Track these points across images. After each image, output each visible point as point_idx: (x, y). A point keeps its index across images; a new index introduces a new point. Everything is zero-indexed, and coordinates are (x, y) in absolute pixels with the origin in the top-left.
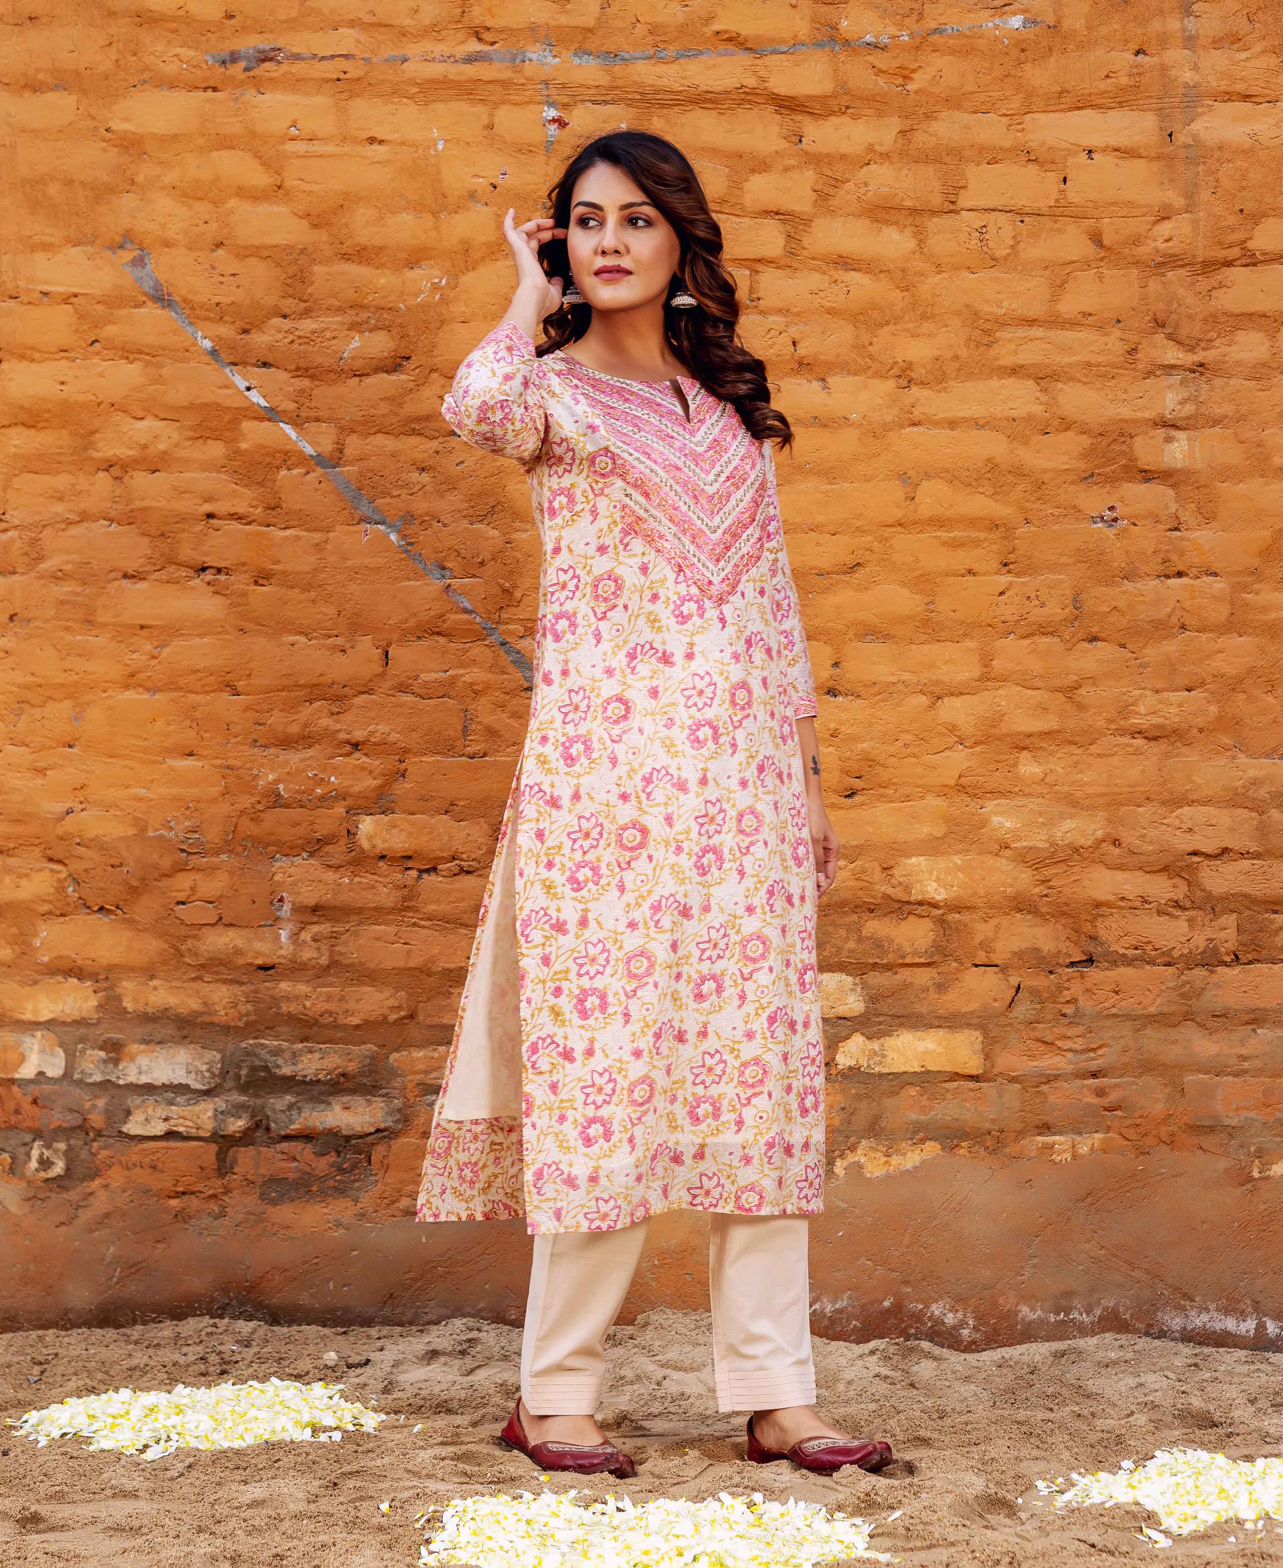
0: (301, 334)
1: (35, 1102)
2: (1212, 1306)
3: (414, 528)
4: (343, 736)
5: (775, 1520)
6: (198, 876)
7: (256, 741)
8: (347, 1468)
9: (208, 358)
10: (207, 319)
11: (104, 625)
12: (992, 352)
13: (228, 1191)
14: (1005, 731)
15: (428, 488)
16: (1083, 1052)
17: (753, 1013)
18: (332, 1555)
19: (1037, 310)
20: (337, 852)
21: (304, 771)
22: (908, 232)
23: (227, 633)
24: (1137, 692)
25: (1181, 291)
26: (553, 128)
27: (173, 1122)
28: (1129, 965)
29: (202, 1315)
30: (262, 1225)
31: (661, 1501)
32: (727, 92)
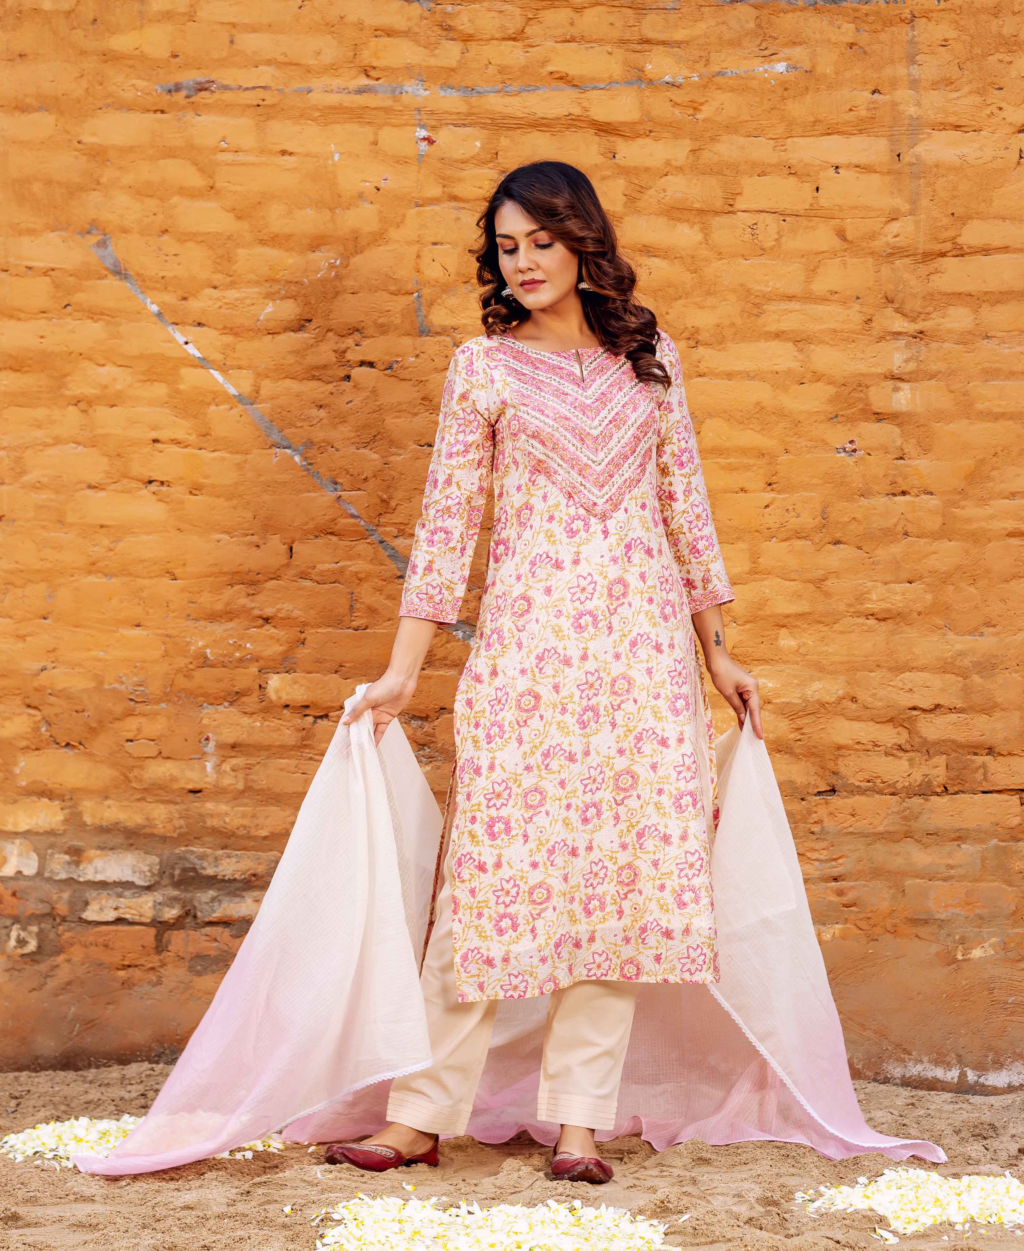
0: (227, 301)
1: (14, 894)
2: (925, 1059)
3: (313, 452)
4: (256, 612)
5: (590, 1221)
6: (143, 720)
7: (189, 615)
8: (257, 1180)
9: (155, 319)
10: (154, 289)
11: (72, 525)
12: (761, 321)
13: (163, 965)
14: (768, 613)
15: (325, 421)
16: (826, 861)
17: (625, 830)
18: (247, 1246)
19: (795, 289)
20: (251, 701)
21: (226, 639)
22: (697, 227)
23: (168, 532)
24: (870, 584)
25: (906, 276)
26: (424, 145)
27: (121, 911)
28: (863, 794)
29: (142, 1061)
30: (191, 991)
31: (503, 1207)
32: (558, 119)
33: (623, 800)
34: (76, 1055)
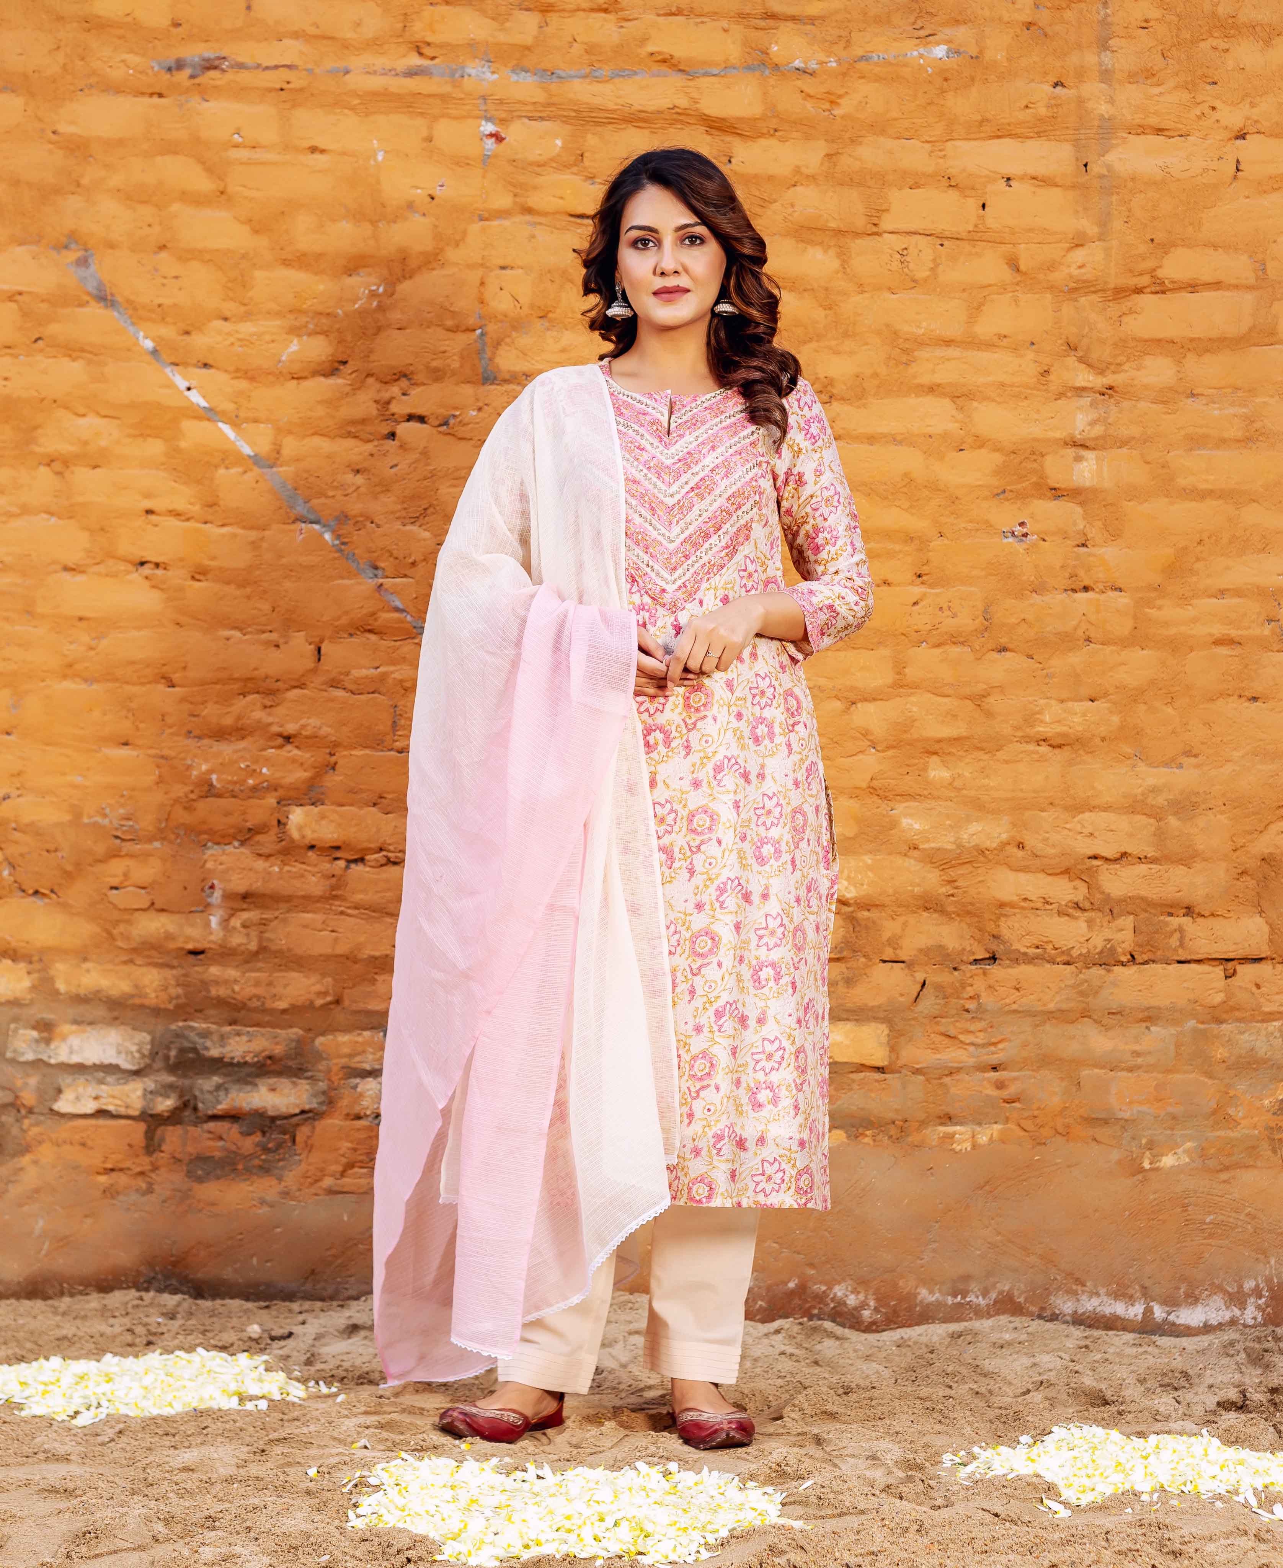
0: (240, 336)
2: (1102, 1291)
3: (348, 528)
4: (275, 729)
5: (690, 1488)
6: (127, 862)
7: (190, 732)
8: (274, 1436)
9: (149, 358)
10: (148, 319)
11: (43, 616)
12: (911, 371)
13: (155, 1168)
14: (916, 736)
15: (363, 490)
16: (983, 1046)
17: (701, 1007)
18: (263, 1518)
19: (954, 331)
20: (268, 842)
21: (236, 762)
22: (832, 252)
23: (164, 626)
24: (1042, 702)
25: (1093, 316)
26: (490, 143)
27: (103, 1101)
28: (1030, 963)
29: (128, 1288)
30: (189, 1202)
31: (580, 1470)
32: (660, 112)
33: (699, 969)
34: (45, 1280)
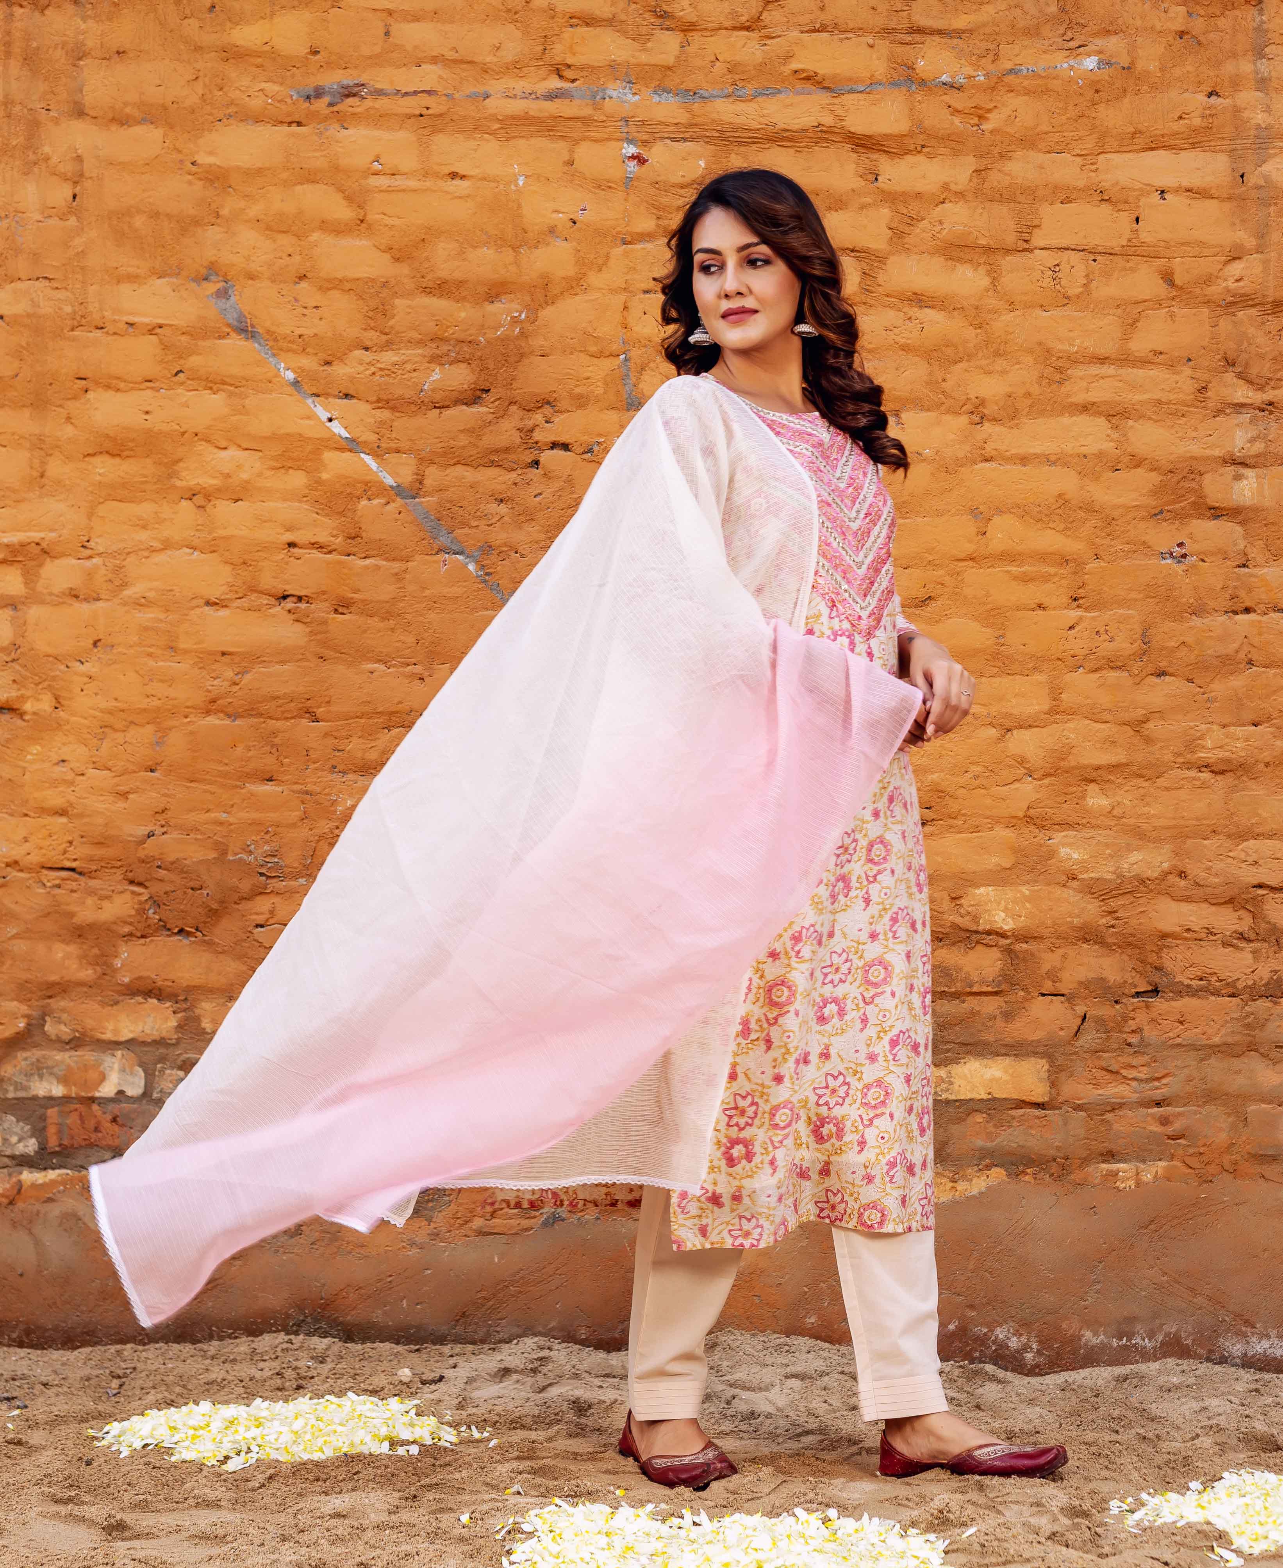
0: (383, 366)
1: (114, 1120)
2: (1273, 1333)
3: (493, 558)
5: (850, 1535)
6: (276, 900)
7: (335, 767)
8: (426, 1481)
9: (291, 390)
10: (289, 350)
11: (186, 652)
12: (1064, 389)
14: (1073, 764)
15: (506, 519)
16: (1147, 1081)
17: (875, 1036)
19: (1108, 348)
22: (982, 270)
23: (309, 661)
24: (1204, 727)
25: (1252, 331)
26: (632, 165)
28: (1193, 996)
29: (277, 1331)
30: (337, 1244)
31: (737, 1516)
32: (804, 130)
33: (873, 998)
34: (193, 1323)
